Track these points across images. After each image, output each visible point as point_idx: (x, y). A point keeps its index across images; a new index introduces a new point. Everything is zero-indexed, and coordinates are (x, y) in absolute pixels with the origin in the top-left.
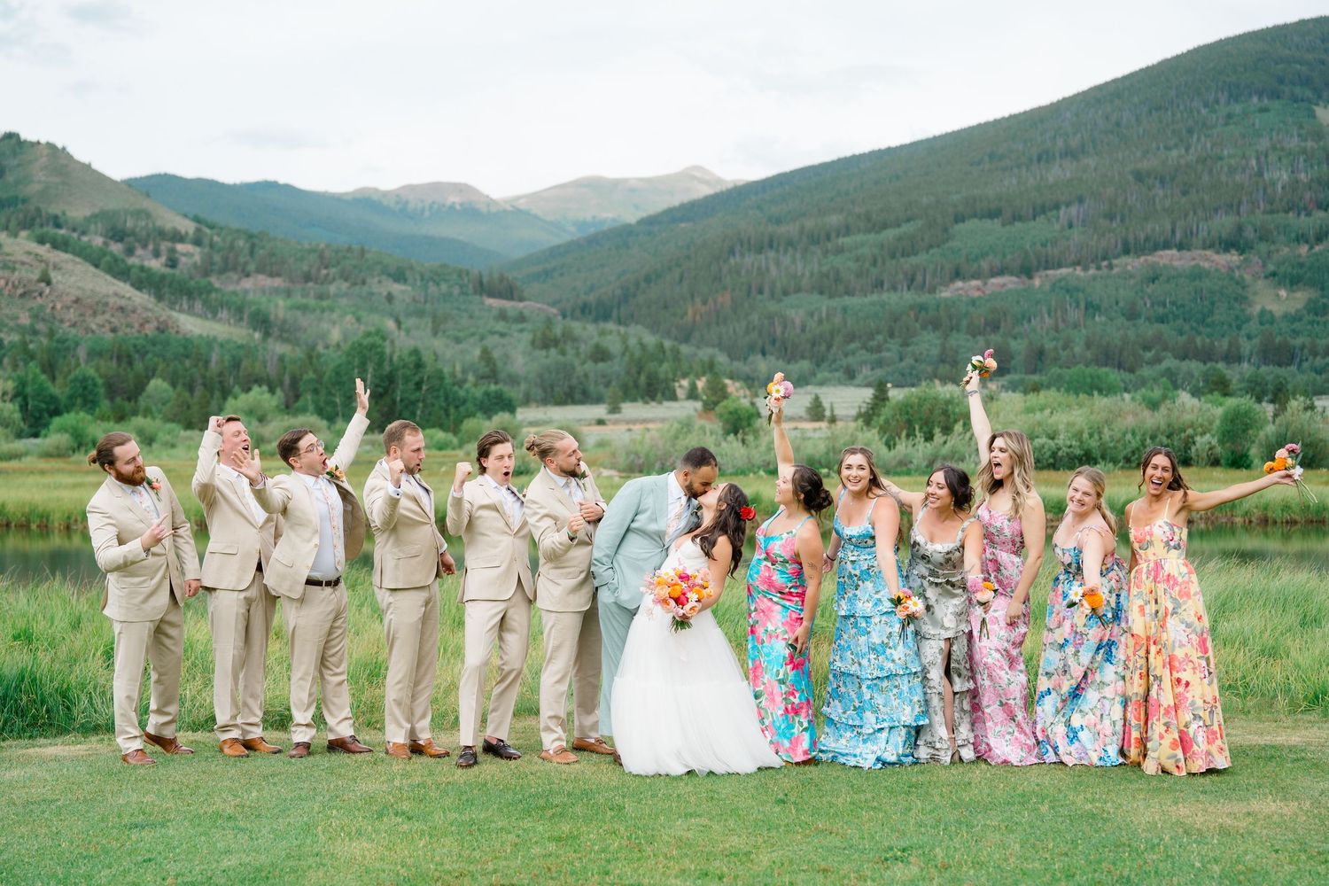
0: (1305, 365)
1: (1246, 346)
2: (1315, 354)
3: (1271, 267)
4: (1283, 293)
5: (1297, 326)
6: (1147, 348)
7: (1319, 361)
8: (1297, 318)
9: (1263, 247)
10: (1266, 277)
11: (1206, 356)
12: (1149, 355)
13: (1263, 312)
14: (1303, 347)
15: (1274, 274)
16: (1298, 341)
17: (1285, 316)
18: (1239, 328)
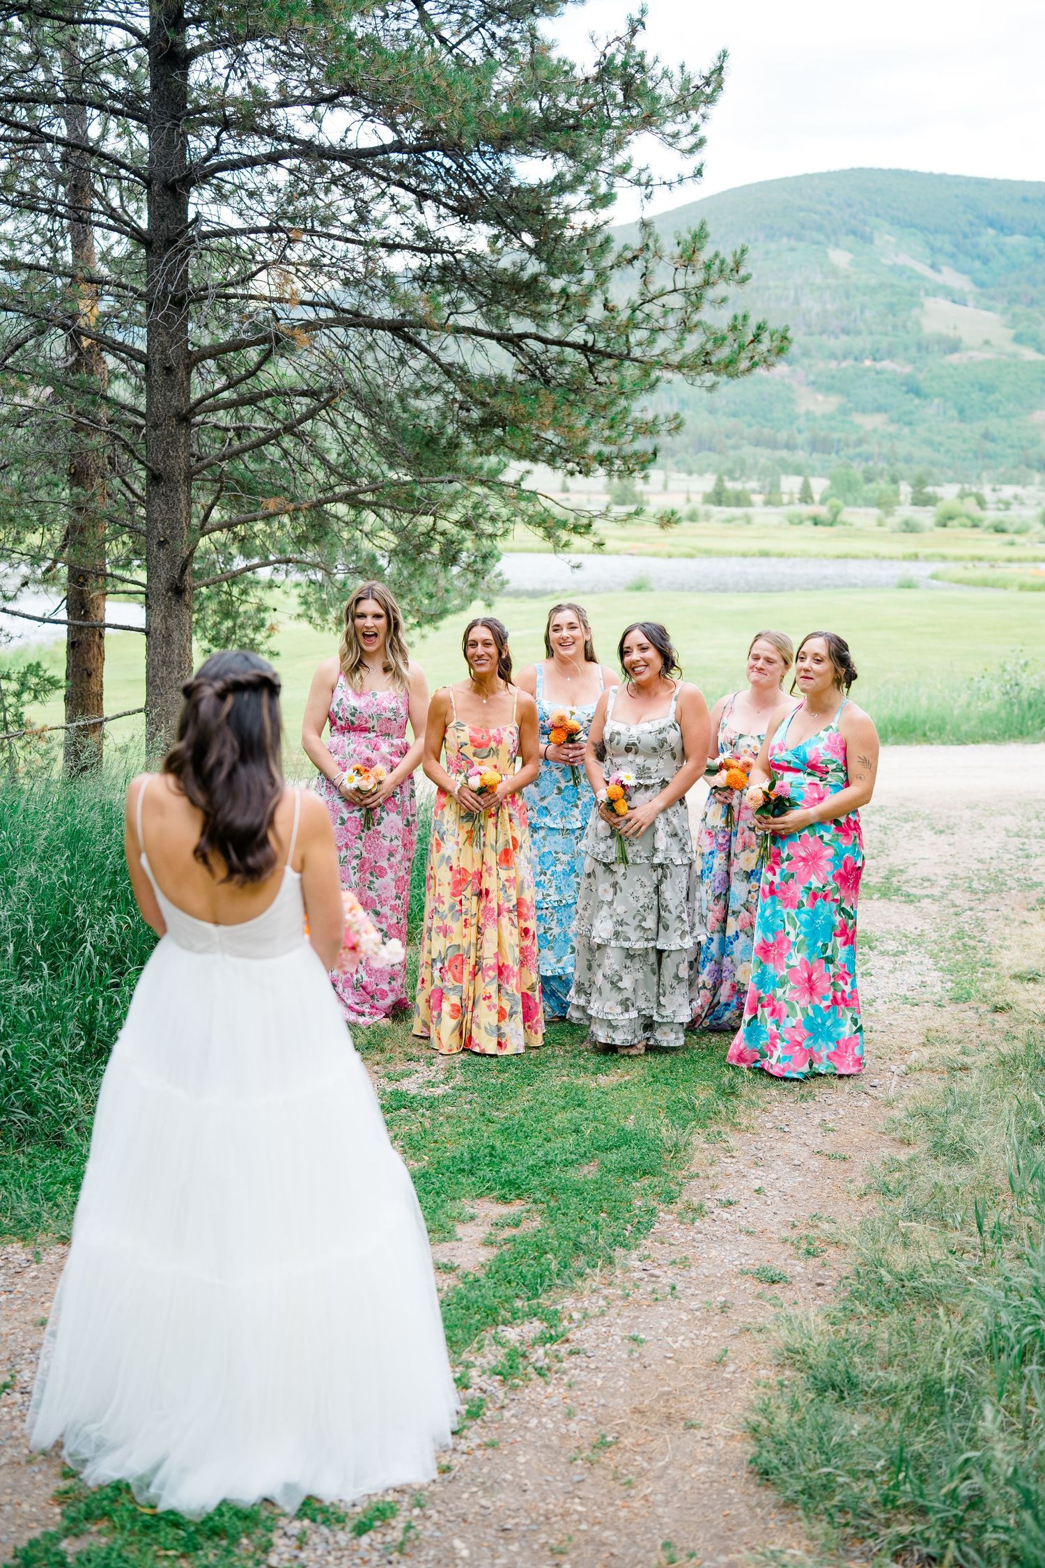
0: (842, 453)
1: (800, 439)
2: (847, 445)
3: (812, 378)
4: (820, 398)
5: (832, 423)
6: (728, 437)
7: (851, 451)
8: (832, 418)
9: (806, 361)
10: (808, 385)
11: (772, 444)
12: (730, 442)
13: (808, 413)
14: (839, 441)
15: (813, 383)
16: (836, 436)
17: (824, 416)
18: (791, 423)
